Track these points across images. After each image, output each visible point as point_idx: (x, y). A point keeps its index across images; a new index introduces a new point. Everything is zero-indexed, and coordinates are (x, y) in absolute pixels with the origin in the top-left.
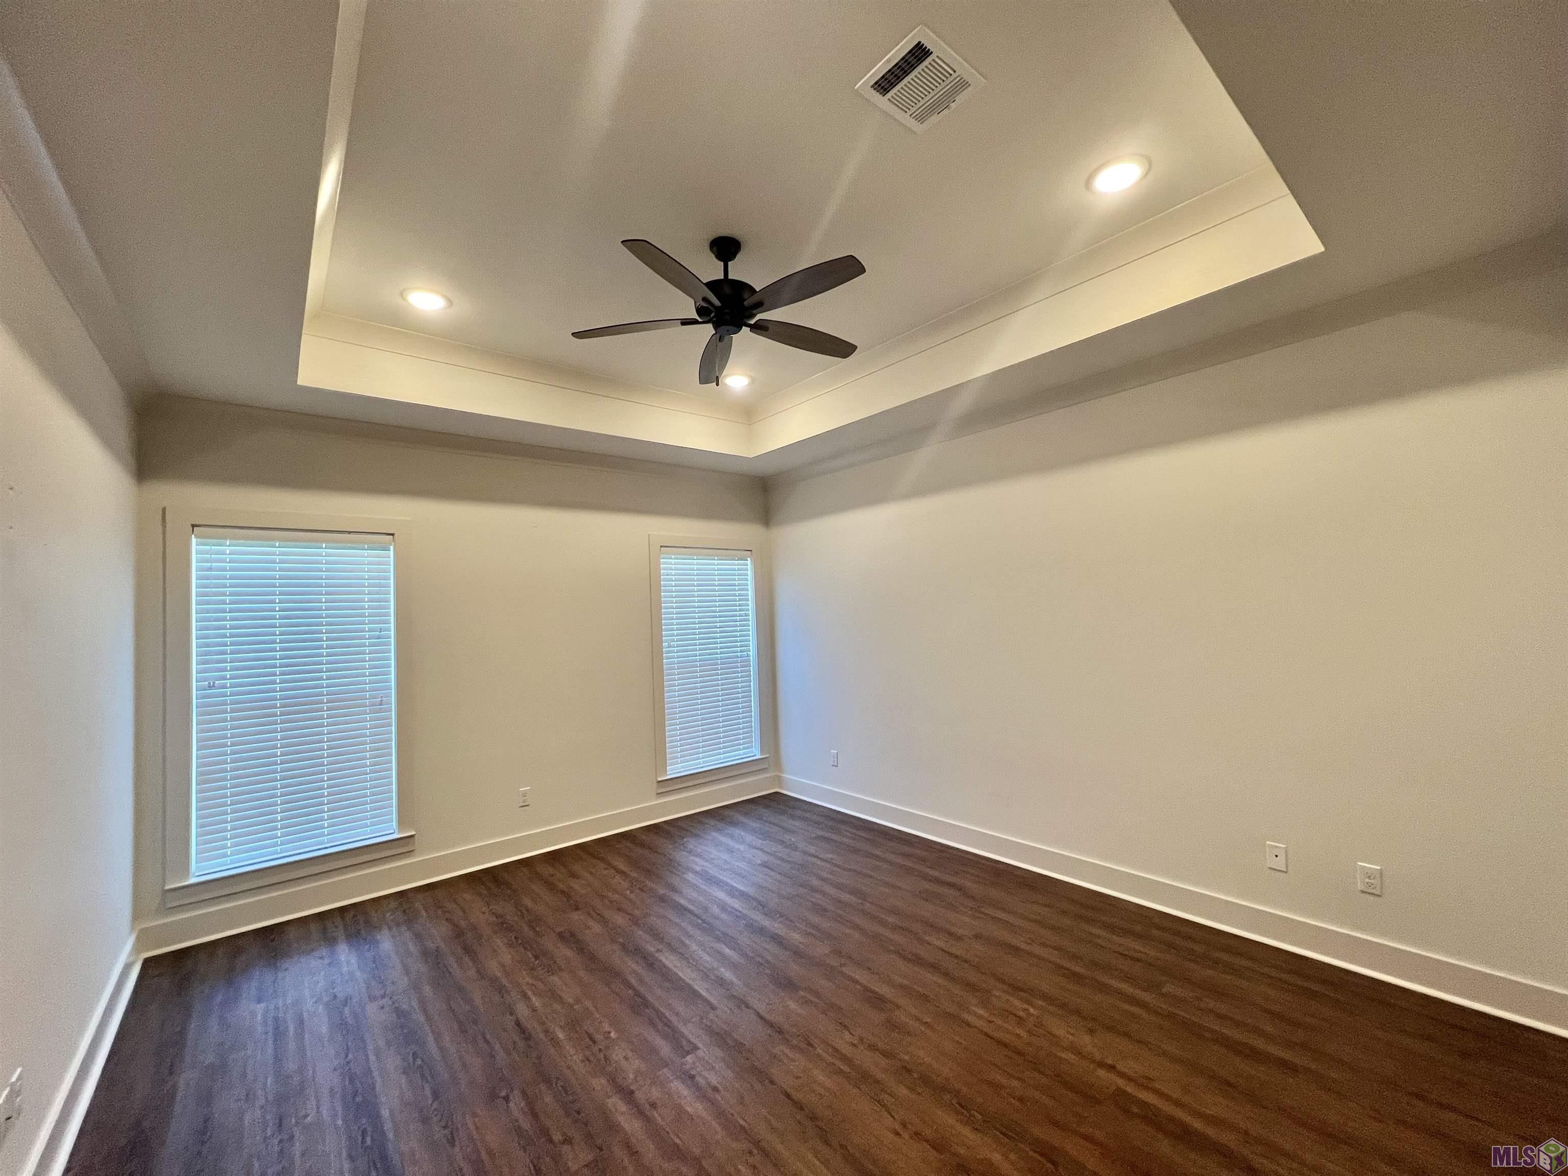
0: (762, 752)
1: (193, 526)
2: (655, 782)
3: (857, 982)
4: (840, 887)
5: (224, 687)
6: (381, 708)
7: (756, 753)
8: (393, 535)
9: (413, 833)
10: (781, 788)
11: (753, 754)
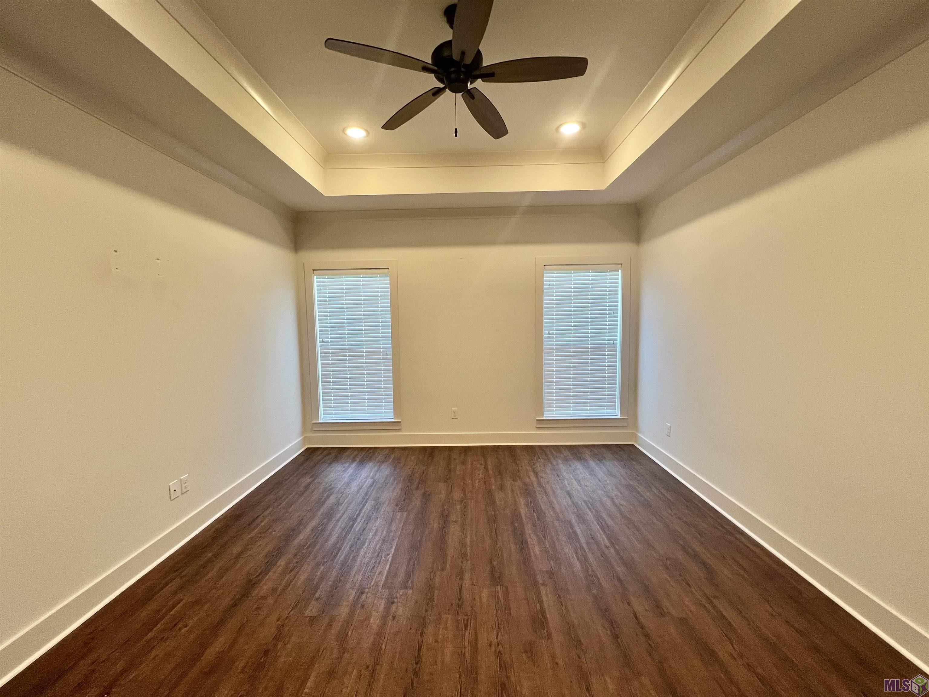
0: (621, 414)
1: (314, 270)
2: (536, 420)
3: (541, 602)
4: (604, 527)
5: (328, 342)
6: (387, 357)
7: (617, 413)
8: (388, 269)
9: (400, 420)
10: (636, 442)
11: (616, 414)
